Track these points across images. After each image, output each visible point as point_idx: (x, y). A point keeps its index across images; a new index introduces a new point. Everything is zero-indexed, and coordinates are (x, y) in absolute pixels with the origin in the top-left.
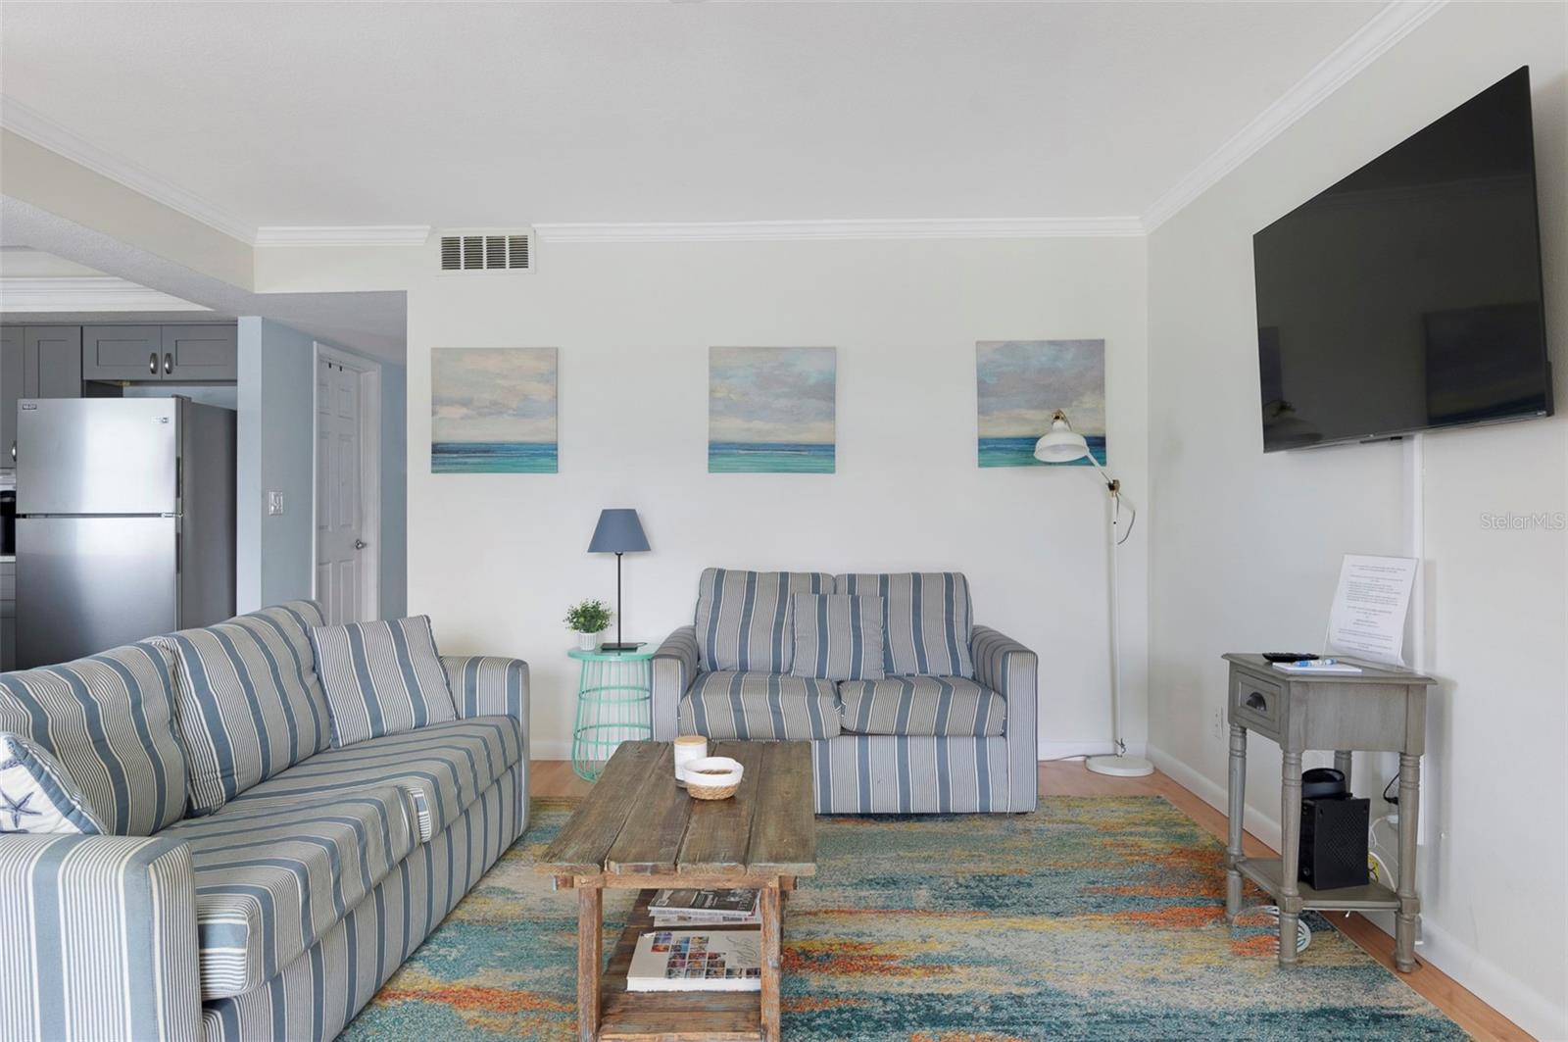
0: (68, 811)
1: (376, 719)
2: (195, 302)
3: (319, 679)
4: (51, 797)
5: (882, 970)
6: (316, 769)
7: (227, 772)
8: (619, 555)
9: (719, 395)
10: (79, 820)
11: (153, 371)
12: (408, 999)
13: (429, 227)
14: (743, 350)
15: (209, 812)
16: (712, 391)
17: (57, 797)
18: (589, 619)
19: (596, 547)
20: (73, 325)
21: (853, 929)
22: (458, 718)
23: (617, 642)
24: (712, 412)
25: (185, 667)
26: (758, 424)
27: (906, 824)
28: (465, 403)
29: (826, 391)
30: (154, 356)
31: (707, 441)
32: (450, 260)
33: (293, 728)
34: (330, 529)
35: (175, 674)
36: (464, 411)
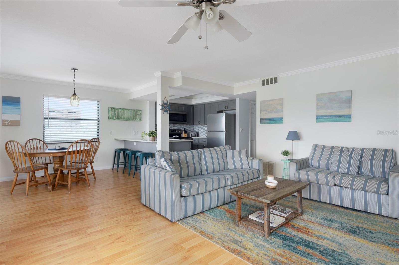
0: (170, 168)
1: (235, 166)
2: (227, 97)
3: (227, 158)
4: (168, 166)
5: (306, 234)
6: (224, 172)
7: (207, 170)
8: (293, 141)
9: (319, 105)
10: (171, 169)
11: (225, 109)
12: (222, 209)
13: (259, 79)
14: (325, 94)
15: (203, 175)
16: (317, 104)
17: (169, 166)
18: (286, 153)
19: (287, 139)
20: (215, 103)
21: (309, 225)
22: (249, 168)
23: (292, 158)
24: (317, 109)
25: (203, 154)
26: (329, 111)
27: (353, 211)
28: (266, 111)
29: (349, 102)
30: (225, 106)
31: (316, 115)
32: (263, 84)
33: (219, 165)
34: (254, 134)
35: (201, 154)
36: (266, 112)
